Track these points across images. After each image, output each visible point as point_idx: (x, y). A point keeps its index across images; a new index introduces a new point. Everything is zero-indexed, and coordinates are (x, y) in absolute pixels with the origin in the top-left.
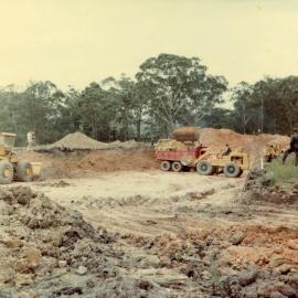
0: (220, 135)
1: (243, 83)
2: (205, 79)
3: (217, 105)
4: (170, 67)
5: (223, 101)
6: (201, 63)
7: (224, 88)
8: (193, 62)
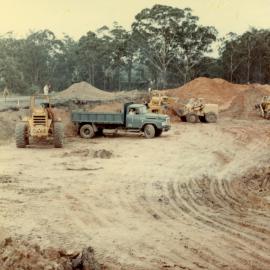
0: (214, 85)
1: (231, 34)
2: (196, 30)
3: (206, 54)
4: (164, 17)
5: (211, 51)
6: (193, 14)
7: (214, 38)
8: (186, 13)
